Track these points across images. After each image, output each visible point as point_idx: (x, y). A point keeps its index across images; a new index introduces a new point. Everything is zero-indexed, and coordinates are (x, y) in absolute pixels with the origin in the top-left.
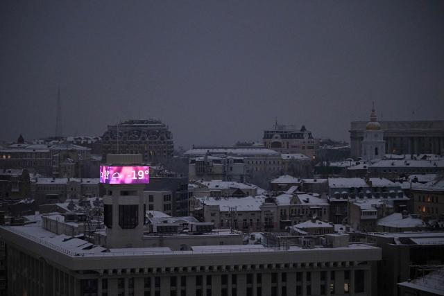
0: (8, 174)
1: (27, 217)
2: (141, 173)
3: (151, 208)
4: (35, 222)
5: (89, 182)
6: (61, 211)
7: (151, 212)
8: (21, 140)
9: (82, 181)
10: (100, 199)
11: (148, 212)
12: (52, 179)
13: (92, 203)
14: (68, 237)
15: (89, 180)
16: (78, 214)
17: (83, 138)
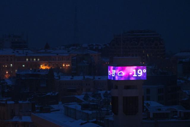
0: (38, 73)
1: (52, 106)
2: (140, 72)
3: (148, 99)
4: (59, 110)
5: (99, 79)
6: (78, 101)
7: (149, 102)
8: (47, 47)
9: (94, 78)
10: (109, 92)
11: (146, 102)
12: (71, 77)
13: (102, 95)
14: (84, 122)
15: (99, 77)
16: (91, 103)
17: (94, 44)
